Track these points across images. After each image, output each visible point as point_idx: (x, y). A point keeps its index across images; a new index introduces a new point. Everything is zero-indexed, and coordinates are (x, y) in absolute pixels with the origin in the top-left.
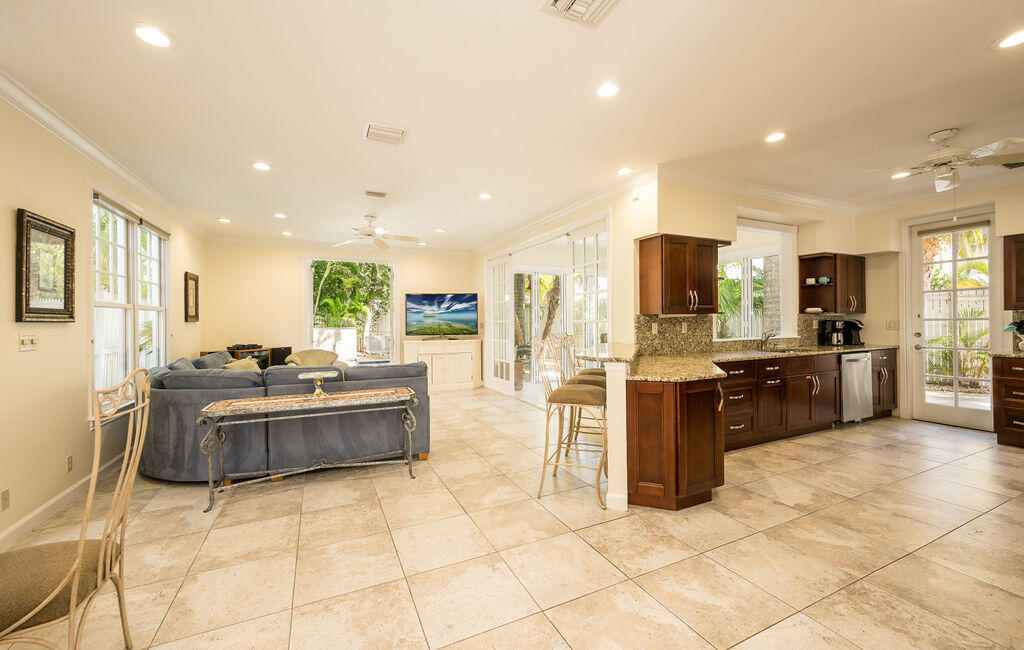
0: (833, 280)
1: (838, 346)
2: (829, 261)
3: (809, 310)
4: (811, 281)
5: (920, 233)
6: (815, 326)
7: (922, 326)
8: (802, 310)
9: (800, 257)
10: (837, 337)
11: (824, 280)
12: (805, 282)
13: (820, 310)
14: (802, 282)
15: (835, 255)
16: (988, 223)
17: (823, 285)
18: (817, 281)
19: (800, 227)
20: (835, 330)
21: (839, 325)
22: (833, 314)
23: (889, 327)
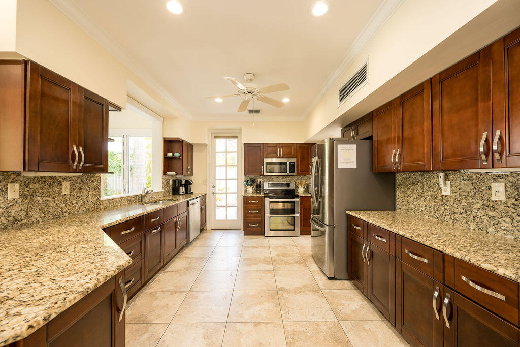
0: (181, 155)
1: (182, 194)
2: (180, 144)
3: (169, 173)
4: (170, 155)
5: (215, 137)
6: (171, 183)
7: (215, 182)
8: (165, 173)
9: (164, 138)
10: (182, 190)
11: (177, 155)
12: (167, 156)
13: (174, 173)
14: (165, 155)
15: (183, 141)
16: (236, 137)
17: (176, 158)
18: (173, 155)
19: (165, 118)
20: (181, 185)
21: (183, 182)
22: (181, 176)
23: (203, 183)
